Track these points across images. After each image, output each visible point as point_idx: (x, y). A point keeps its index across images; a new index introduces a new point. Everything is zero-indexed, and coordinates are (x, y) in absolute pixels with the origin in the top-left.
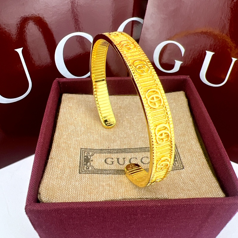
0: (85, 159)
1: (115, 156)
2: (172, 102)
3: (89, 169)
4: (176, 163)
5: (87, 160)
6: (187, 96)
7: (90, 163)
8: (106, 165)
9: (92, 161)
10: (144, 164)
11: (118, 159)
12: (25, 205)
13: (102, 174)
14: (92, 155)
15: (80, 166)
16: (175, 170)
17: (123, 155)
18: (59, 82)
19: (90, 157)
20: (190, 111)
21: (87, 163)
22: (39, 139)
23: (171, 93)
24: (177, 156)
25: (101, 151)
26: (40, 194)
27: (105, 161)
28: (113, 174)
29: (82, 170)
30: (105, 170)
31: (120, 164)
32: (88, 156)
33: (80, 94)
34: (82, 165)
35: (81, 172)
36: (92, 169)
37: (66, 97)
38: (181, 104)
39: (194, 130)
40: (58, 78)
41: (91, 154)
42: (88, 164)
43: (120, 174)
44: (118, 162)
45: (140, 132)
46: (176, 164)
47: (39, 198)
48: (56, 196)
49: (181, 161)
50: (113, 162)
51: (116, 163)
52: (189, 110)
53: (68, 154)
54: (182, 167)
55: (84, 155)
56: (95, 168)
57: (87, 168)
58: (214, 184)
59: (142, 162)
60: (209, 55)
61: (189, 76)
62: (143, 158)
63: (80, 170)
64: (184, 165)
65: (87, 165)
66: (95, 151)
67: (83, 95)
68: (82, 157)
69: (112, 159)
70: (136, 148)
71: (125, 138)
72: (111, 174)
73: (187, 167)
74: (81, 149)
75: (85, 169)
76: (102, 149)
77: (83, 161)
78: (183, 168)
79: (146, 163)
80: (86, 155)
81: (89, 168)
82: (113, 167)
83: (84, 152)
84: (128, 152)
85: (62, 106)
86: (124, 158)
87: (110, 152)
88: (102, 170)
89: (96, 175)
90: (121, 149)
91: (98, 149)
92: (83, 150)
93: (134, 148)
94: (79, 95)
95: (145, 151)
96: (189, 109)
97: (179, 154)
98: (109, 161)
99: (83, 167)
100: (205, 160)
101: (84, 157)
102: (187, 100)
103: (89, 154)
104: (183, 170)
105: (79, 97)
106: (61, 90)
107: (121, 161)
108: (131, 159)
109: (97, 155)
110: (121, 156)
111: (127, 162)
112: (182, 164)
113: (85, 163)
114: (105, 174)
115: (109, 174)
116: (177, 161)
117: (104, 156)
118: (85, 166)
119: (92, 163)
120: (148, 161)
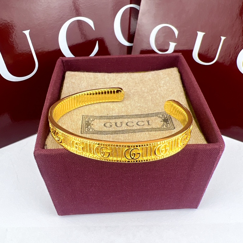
0: (86, 123)
1: (113, 121)
2: (166, 77)
4: (168, 125)
5: (88, 124)
6: (180, 72)
7: (91, 126)
8: (105, 128)
9: (93, 125)
11: (116, 123)
12: (34, 150)
13: (101, 134)
14: (93, 120)
15: (82, 129)
16: (166, 130)
17: (121, 120)
18: (62, 61)
19: (91, 122)
20: (182, 83)
21: (88, 126)
22: (45, 104)
23: (165, 70)
24: (170, 120)
25: (101, 117)
26: (46, 145)
27: (104, 125)
28: (111, 134)
29: (83, 131)
30: (104, 131)
31: (117, 127)
32: (89, 121)
34: (84, 128)
35: (82, 133)
36: (92, 130)
37: (68, 74)
38: (174, 78)
39: (185, 98)
40: (61, 57)
41: (91, 119)
42: (89, 127)
43: (118, 134)
44: (116, 125)
45: (136, 102)
46: (168, 126)
47: (45, 149)
49: (173, 124)
50: (111, 126)
51: (114, 126)
53: (71, 119)
54: (173, 128)
55: (86, 120)
56: (95, 130)
57: (88, 129)
58: (200, 138)
59: (138, 125)
60: (200, 35)
61: (181, 53)
63: (81, 131)
64: (175, 126)
65: (88, 128)
66: (95, 118)
67: (84, 73)
68: (84, 122)
69: (111, 123)
70: (132, 115)
71: (123, 107)
74: (83, 116)
75: (86, 130)
77: (85, 125)
78: (174, 128)
79: (141, 125)
80: (87, 120)
81: (89, 130)
82: (111, 129)
83: (86, 118)
84: (125, 118)
85: (66, 81)
86: (121, 122)
87: (109, 119)
88: (101, 131)
89: (96, 135)
90: (119, 116)
92: (84, 117)
93: (131, 115)
94: (81, 73)
95: (141, 117)
96: (181, 81)
98: (108, 125)
101: (86, 121)
102: (179, 74)
103: (90, 119)
104: (174, 130)
105: (81, 74)
106: (64, 68)
107: (118, 124)
108: (127, 123)
109: (98, 121)
110: (119, 121)
111: (124, 125)
112: (173, 126)
113: (86, 126)
114: (104, 134)
115: (108, 134)
116: (169, 123)
117: (103, 121)
118: (86, 129)
119: (92, 127)
120: (143, 124)
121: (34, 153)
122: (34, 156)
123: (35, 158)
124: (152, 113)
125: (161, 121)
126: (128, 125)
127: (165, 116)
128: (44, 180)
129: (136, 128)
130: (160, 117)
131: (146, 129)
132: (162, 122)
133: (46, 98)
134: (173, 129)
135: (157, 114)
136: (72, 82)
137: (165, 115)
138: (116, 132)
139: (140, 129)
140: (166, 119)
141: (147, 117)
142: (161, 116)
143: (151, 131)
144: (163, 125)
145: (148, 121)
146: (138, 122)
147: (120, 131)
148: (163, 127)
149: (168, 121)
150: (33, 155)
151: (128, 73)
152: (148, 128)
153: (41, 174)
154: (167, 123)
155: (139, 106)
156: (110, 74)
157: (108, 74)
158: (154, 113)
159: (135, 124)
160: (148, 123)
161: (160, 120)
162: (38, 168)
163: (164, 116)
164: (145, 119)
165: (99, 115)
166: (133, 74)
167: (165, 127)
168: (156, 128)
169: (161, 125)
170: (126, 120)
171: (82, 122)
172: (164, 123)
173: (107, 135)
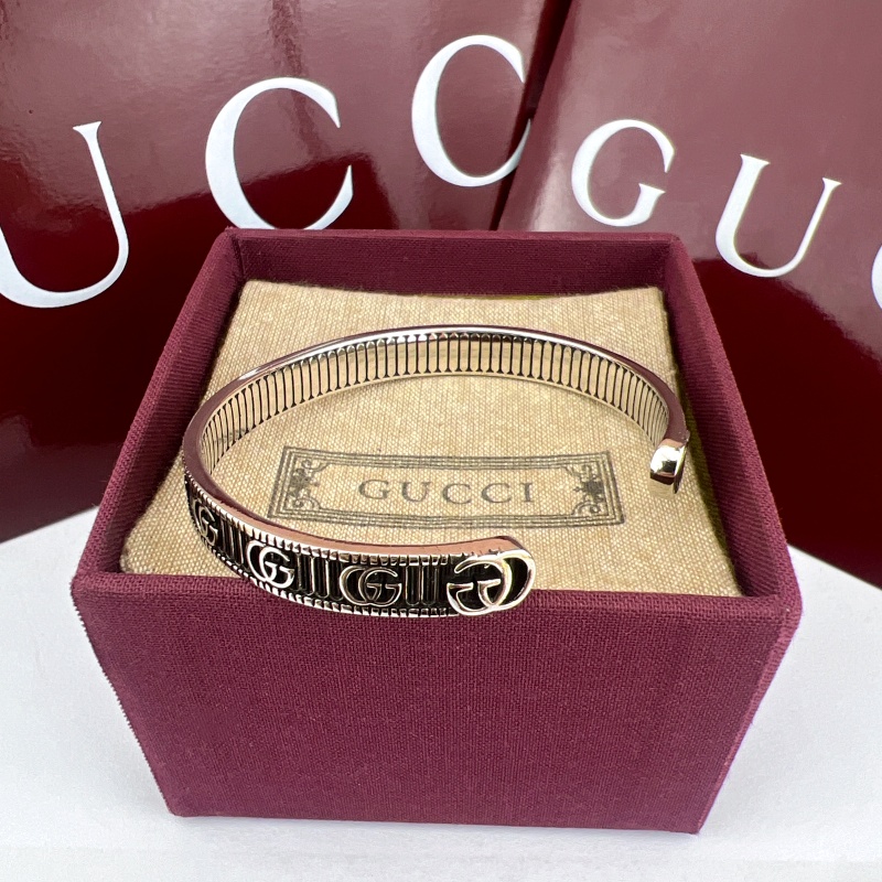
0: (294, 478)
1: (395, 476)
2: (615, 322)
3: (303, 509)
4: (601, 505)
5: (300, 482)
6: (668, 305)
7: (309, 491)
8: (362, 500)
9: (316, 485)
10: (491, 501)
11: (405, 486)
13: (343, 524)
14: (320, 469)
15: (273, 498)
16: (591, 525)
17: (425, 474)
18: (234, 242)
19: (313, 476)
20: (670, 351)
21: (299, 489)
22: (144, 399)
23: (614, 294)
24: (609, 486)
25: (353, 458)
26: (127, 552)
27: (361, 488)
28: (381, 526)
29: (278, 508)
30: (356, 514)
31: (409, 499)
32: (306, 471)
33: (304, 285)
34: (282, 495)
35: (274, 514)
36: (313, 506)
38: (642, 328)
41: (315, 464)
42: (303, 493)
43: (405, 528)
44: (404, 493)
45: (491, 412)
46: (599, 510)
47: (123, 565)
48: (179, 566)
49: (618, 502)
50: (385, 493)
51: (396, 494)
52: (669, 347)
54: (618, 519)
56: (322, 505)
57: (298, 503)
58: (712, 567)
59: (487, 498)
60: (751, 169)
62: (490, 485)
63: (271, 507)
64: (626, 511)
65: (298, 495)
66: (330, 458)
67: (313, 289)
68: (287, 471)
69: (387, 483)
70: (471, 458)
71: (440, 425)
72: (374, 525)
73: (637, 517)
74: (286, 448)
75: (289, 506)
76: (355, 454)
77: (287, 484)
78: (622, 521)
79: (500, 500)
80: (297, 466)
81: (302, 505)
82: (383, 507)
83: (295, 459)
84: (443, 468)
85: (240, 316)
86: (426, 484)
87: (381, 465)
88: (345, 513)
89: (324, 525)
90: (420, 457)
91: (344, 454)
92: (291, 453)
93: (465, 458)
94: (301, 288)
95: (502, 468)
96: (668, 342)
97: (614, 479)
98: (374, 489)
99: (283, 500)
100: (698, 498)
101: (293, 471)
102: (665, 314)
103: (310, 464)
104: (622, 526)
105: (299, 294)
106: (240, 267)
107: (414, 492)
108: (448, 487)
109: (338, 470)
110: (416, 477)
111: (435, 495)
112: (620, 510)
113: (291, 489)
114: (355, 525)
115: (369, 524)
116: (603, 500)
117: (358, 473)
118: (291, 499)
119: (314, 492)
120: (506, 496)
121: (73, 586)
122: (72, 594)
123: (75, 605)
124: (547, 453)
125: (577, 490)
126: (447, 499)
127: (595, 471)
128: (113, 685)
129: (476, 512)
130: (573, 473)
131: (516, 517)
132: (580, 494)
133: (153, 378)
134: (618, 523)
135: (562, 462)
136: (262, 322)
137: (594, 466)
138: (398, 521)
139: (491, 517)
140: (597, 480)
141: (527, 467)
142: (578, 468)
143: (531, 527)
144: (581, 505)
145: (527, 486)
146: (487, 488)
147: (414, 517)
148: (580, 511)
149: (602, 492)
150: (70, 591)
151: (474, 301)
152: (522, 516)
153: (100, 662)
154: (596, 499)
155: (501, 428)
156: (406, 299)
157: (400, 298)
158: (553, 457)
159: (476, 493)
160: (527, 493)
161: (575, 482)
162: (87, 639)
163: (591, 470)
164: (516, 477)
165: (348, 451)
166: (493, 302)
167: (586, 512)
168: (551, 517)
169: (574, 504)
170: (443, 477)
171: (280, 472)
172: (584, 498)
173: (363, 529)
